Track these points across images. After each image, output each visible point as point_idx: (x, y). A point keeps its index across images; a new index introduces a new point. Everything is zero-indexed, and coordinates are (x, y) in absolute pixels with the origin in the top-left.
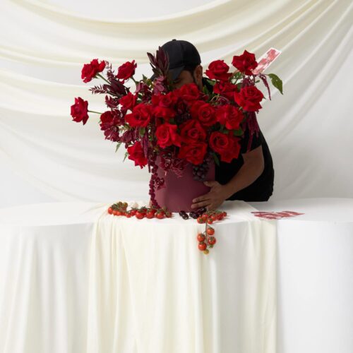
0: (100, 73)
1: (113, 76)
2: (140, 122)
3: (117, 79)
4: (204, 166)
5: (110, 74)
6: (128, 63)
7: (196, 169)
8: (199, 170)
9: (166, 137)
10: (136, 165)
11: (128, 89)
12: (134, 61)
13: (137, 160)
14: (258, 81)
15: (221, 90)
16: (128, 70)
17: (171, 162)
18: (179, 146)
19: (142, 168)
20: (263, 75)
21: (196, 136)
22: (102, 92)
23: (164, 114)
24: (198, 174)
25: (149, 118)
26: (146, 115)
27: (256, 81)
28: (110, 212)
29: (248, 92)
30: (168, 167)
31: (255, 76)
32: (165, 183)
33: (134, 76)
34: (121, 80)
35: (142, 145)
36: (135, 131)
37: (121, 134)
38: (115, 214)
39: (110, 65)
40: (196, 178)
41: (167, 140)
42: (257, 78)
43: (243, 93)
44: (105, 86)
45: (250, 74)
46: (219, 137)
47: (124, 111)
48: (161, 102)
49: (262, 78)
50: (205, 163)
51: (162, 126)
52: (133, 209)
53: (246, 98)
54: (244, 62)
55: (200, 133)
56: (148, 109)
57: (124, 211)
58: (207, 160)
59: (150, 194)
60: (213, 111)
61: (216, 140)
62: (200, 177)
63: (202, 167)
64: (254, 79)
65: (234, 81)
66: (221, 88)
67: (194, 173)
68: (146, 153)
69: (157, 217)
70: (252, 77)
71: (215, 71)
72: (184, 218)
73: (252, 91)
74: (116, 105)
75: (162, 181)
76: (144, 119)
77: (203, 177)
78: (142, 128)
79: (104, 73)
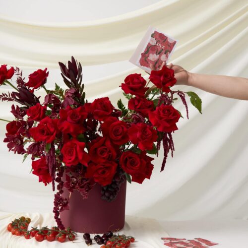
0: (9, 80)
1: (23, 83)
2: (45, 137)
3: (27, 87)
4: (113, 186)
5: (20, 81)
6: (40, 71)
7: (105, 188)
8: (107, 191)
9: (72, 155)
10: (40, 181)
11: (37, 99)
12: (46, 69)
13: (41, 176)
14: (176, 99)
15: (136, 106)
16: (39, 78)
17: (77, 182)
18: (86, 165)
19: (46, 185)
20: (182, 93)
21: (105, 155)
22: (10, 100)
23: (72, 131)
24: (107, 194)
25: (55, 134)
26: (52, 130)
27: (174, 98)
28: (9, 230)
29: (164, 111)
30: (74, 187)
31: (173, 93)
32: (69, 205)
33: (45, 85)
34: (31, 88)
35: (47, 161)
36: (41, 145)
37: (26, 147)
38: (14, 234)
39: (20, 72)
40: (104, 198)
41: (73, 158)
42: (175, 96)
43: (159, 112)
44: (14, 94)
45: (168, 90)
46: (130, 158)
47: (30, 123)
48: (68, 118)
49: (181, 96)
50: (115, 183)
51: (69, 143)
52: (34, 229)
53: (161, 118)
54: (162, 78)
55: (110, 152)
56: (54, 124)
57: (23, 230)
58: (117, 180)
59: (54, 211)
60: (125, 129)
61: (126, 159)
62: (109, 198)
63: (111, 187)
64: (172, 97)
65: (150, 96)
66: (136, 103)
67: (102, 192)
68: (50, 170)
69: (58, 240)
70: (169, 94)
71: (131, 85)
72: (87, 243)
73: (168, 110)
74: (23, 116)
75: (65, 201)
76: (49, 134)
77: (111, 198)
78: (48, 143)
79: (14, 80)
